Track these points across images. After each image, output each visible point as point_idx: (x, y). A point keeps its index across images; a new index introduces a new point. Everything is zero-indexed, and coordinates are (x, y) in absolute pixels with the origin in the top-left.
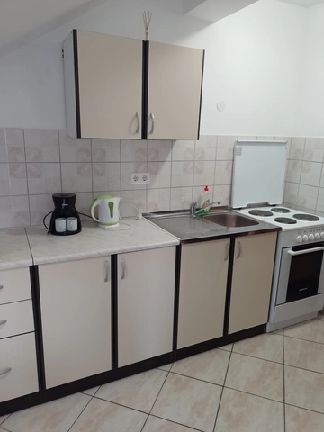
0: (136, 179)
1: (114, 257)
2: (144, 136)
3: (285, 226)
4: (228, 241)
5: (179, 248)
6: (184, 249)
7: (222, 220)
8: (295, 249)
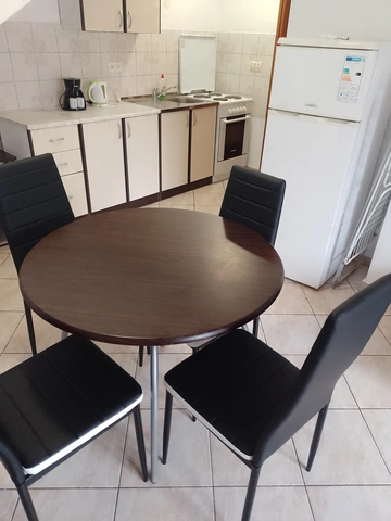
0: (112, 67)
1: (123, 120)
2: (125, 31)
3: (221, 102)
4: (188, 112)
5: (159, 115)
6: (162, 115)
7: (177, 101)
8: (228, 119)
